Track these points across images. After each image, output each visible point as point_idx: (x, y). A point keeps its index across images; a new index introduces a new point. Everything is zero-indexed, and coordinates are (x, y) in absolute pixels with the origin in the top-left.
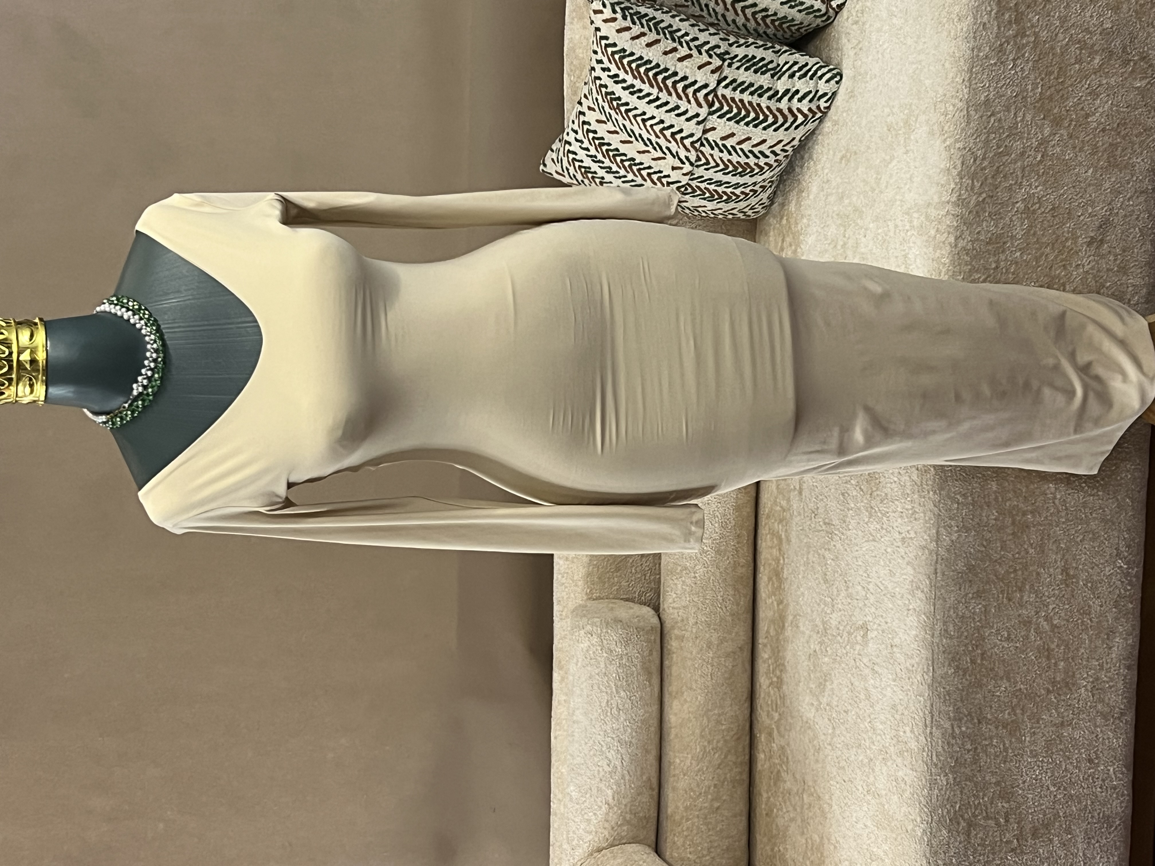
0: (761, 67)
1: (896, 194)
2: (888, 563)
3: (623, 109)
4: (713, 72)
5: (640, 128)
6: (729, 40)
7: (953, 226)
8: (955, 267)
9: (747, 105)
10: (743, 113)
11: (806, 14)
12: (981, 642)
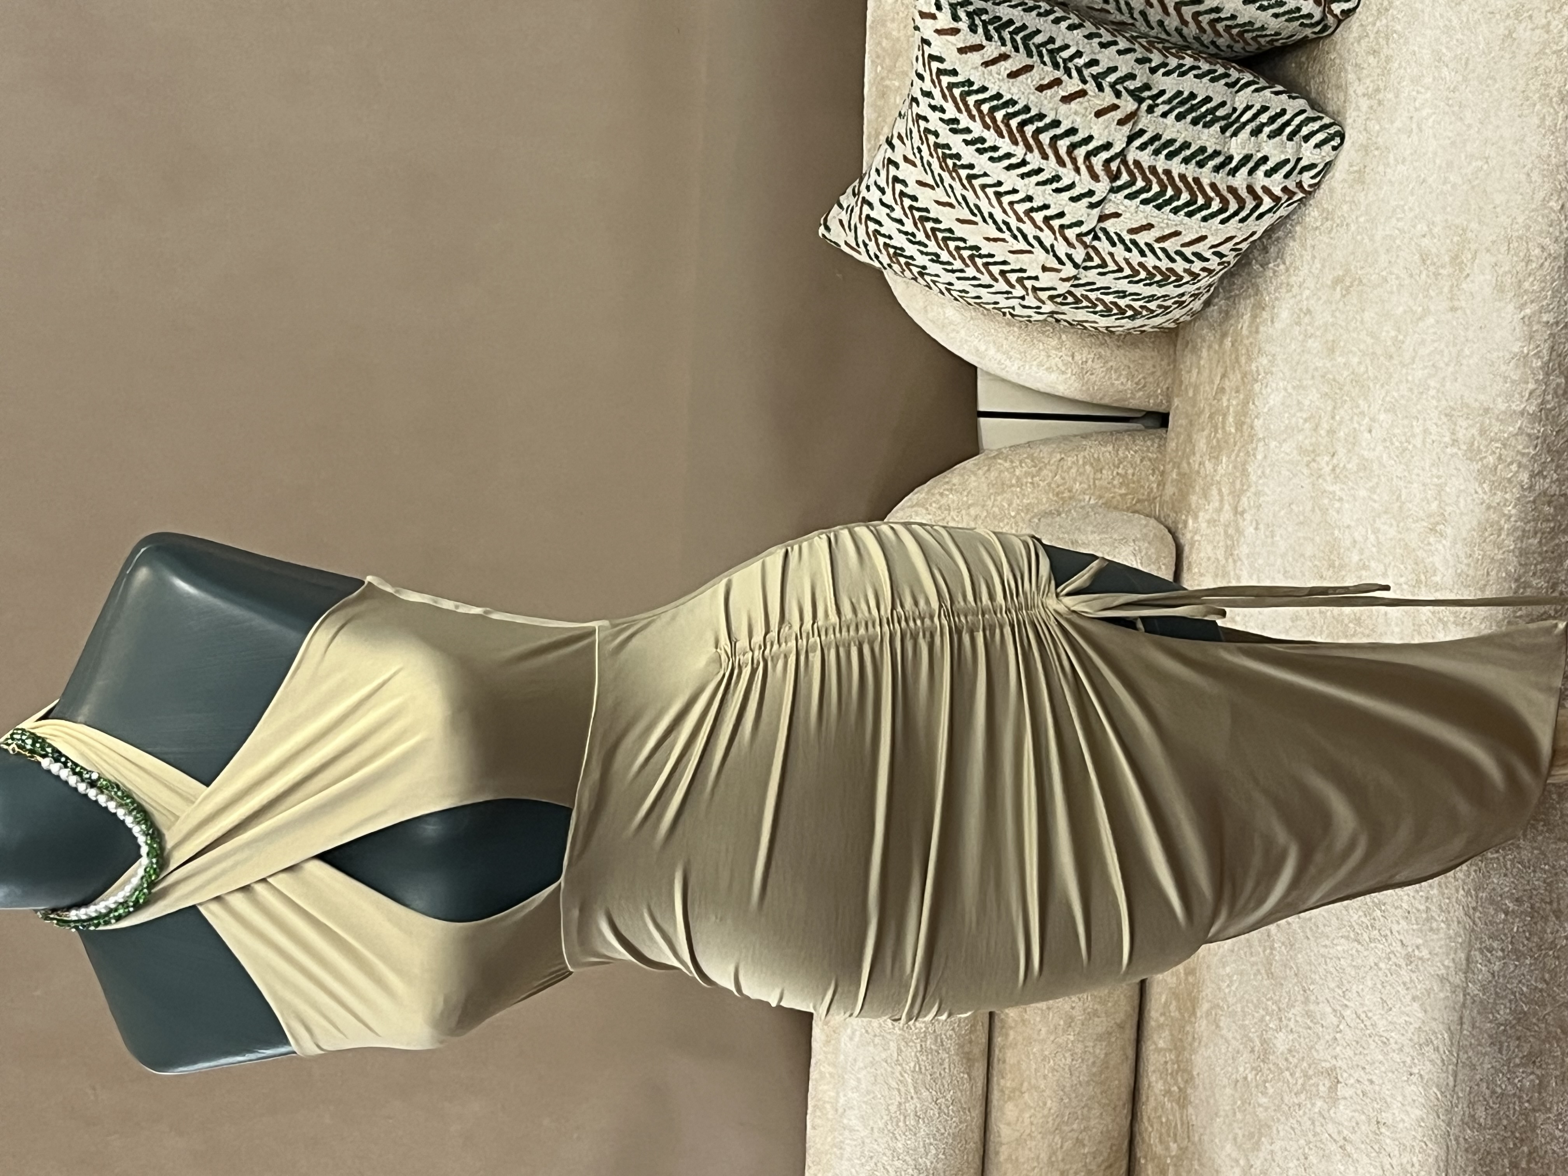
0: (1204, 115)
1: (1430, 376)
2: (1380, 987)
3: (964, 173)
4: (1121, 122)
5: (990, 203)
6: (1150, 61)
7: (1529, 453)
8: (1526, 524)
9: (1177, 179)
10: (1170, 192)
11: (1286, 21)
12: (1529, 1134)
